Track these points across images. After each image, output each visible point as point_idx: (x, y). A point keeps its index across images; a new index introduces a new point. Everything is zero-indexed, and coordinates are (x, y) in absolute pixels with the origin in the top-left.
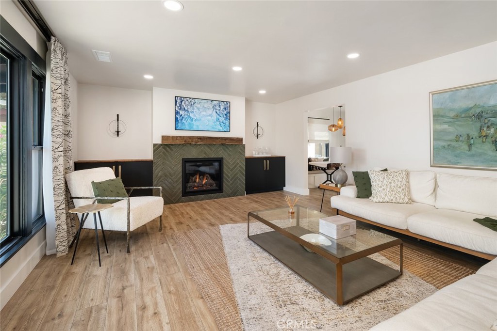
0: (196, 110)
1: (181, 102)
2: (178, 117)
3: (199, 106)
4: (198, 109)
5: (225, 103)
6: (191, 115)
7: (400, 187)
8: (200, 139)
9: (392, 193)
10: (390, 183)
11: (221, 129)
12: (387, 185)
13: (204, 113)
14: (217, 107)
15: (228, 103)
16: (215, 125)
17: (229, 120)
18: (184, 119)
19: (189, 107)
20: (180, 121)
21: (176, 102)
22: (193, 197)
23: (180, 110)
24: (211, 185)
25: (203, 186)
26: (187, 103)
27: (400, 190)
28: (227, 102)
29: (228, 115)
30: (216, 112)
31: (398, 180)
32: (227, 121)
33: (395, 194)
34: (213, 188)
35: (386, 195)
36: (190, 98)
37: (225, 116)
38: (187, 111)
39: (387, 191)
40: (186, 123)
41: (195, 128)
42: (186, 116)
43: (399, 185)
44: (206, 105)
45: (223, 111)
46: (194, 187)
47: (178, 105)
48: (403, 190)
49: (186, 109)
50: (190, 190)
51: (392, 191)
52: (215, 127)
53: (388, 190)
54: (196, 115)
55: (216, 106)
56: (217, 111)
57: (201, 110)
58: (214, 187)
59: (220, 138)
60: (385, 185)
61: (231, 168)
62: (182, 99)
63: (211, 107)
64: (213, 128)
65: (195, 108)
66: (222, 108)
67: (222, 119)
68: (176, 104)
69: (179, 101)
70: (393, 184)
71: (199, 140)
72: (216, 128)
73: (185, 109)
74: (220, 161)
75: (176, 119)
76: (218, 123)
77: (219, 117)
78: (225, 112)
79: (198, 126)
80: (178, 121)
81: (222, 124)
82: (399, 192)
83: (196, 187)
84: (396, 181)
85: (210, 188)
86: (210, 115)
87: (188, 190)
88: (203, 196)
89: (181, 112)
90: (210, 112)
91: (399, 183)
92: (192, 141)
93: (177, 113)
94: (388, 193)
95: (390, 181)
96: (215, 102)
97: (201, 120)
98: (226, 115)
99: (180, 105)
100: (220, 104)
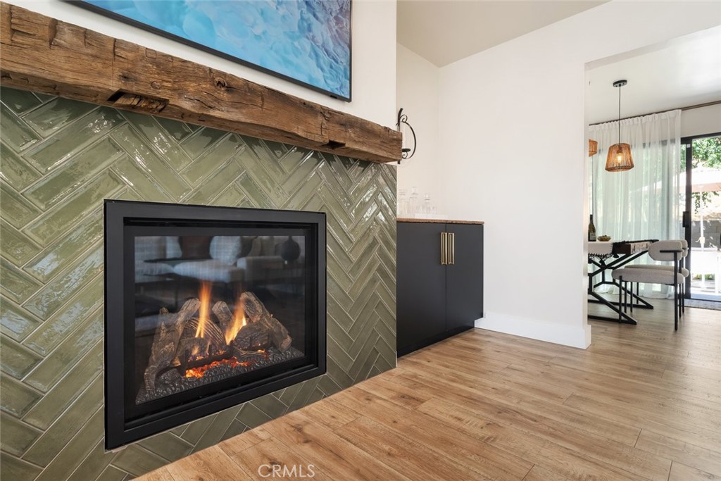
8: (229, 89)
22: (177, 433)
24: (271, 344)
25: (231, 351)
34: (281, 358)
46: (181, 370)
50: (162, 392)
58: (287, 347)
64: (287, 62)
71: (224, 95)
81: (321, 53)
83: (196, 365)
85: (264, 357)
92: (180, 92)
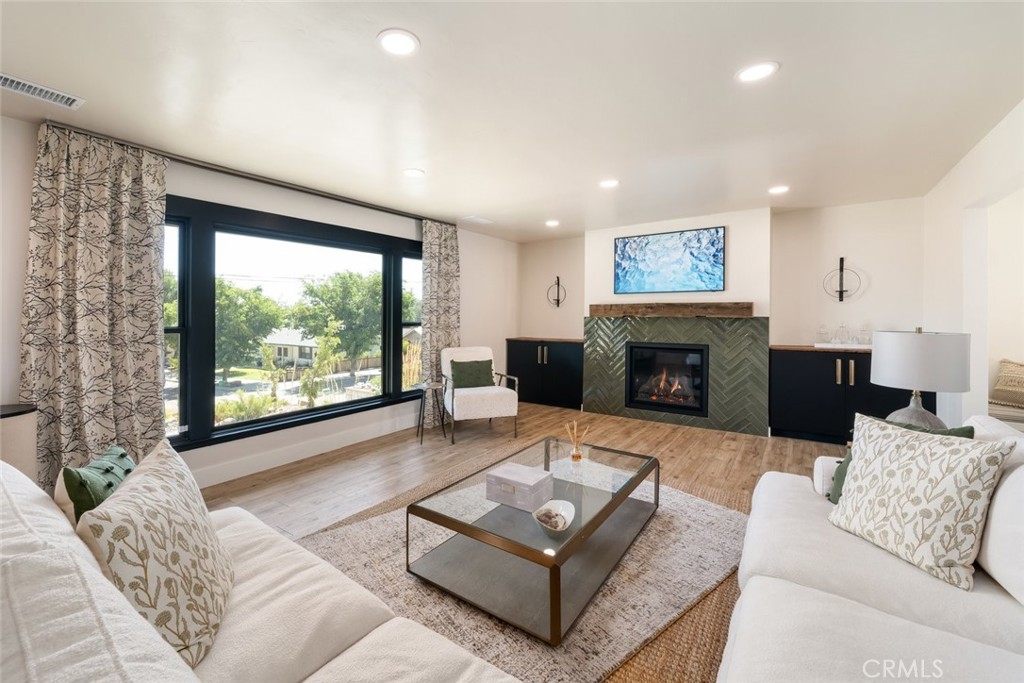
0: (650, 255)
1: (625, 246)
2: (619, 271)
3: (654, 248)
4: (655, 253)
5: (713, 231)
6: (641, 266)
7: (916, 501)
9: (877, 508)
10: (891, 474)
11: (703, 286)
12: (875, 477)
13: (666, 259)
14: (694, 244)
15: (721, 232)
16: (690, 280)
17: (723, 265)
18: (628, 275)
19: (637, 252)
20: (622, 279)
21: (616, 247)
22: (643, 412)
23: (622, 259)
24: (686, 397)
25: (669, 395)
26: (634, 246)
27: (911, 509)
28: (716, 228)
29: (721, 255)
30: (692, 254)
31: (924, 473)
32: (716, 269)
33: (886, 519)
34: (687, 404)
35: (857, 509)
36: (639, 236)
37: (711, 259)
38: (635, 259)
39: (866, 499)
40: (632, 282)
41: (647, 288)
42: (632, 269)
43: (919, 493)
44: (669, 244)
45: (708, 249)
46: (652, 395)
47: (619, 252)
48: (926, 514)
49: (632, 256)
50: (642, 399)
51: (882, 504)
52: (688, 283)
53: (872, 495)
54: (651, 265)
55: (690, 240)
56: (693, 250)
57: (659, 255)
58: (691, 401)
59: (692, 305)
60: (870, 477)
61: (729, 368)
62: (625, 240)
63: (681, 245)
64: (684, 285)
65: (649, 252)
66: (705, 242)
67: (704, 266)
68: (616, 252)
69: (620, 245)
70: (896, 482)
72: (691, 286)
73: (630, 257)
74: (702, 351)
75: (616, 276)
76: (696, 275)
77: (698, 262)
78: (713, 250)
79: (653, 285)
80: (619, 278)
81: (704, 275)
82: (905, 515)
83: (656, 396)
84: (916, 471)
85: (681, 402)
86: (679, 261)
87: (640, 397)
88: (663, 414)
89: (625, 264)
90: (677, 255)
91: (924, 483)
93: (617, 265)
94: (866, 503)
95: (894, 466)
96: (688, 234)
97: (658, 272)
98: (714, 256)
99: (623, 251)
100: (701, 236)
